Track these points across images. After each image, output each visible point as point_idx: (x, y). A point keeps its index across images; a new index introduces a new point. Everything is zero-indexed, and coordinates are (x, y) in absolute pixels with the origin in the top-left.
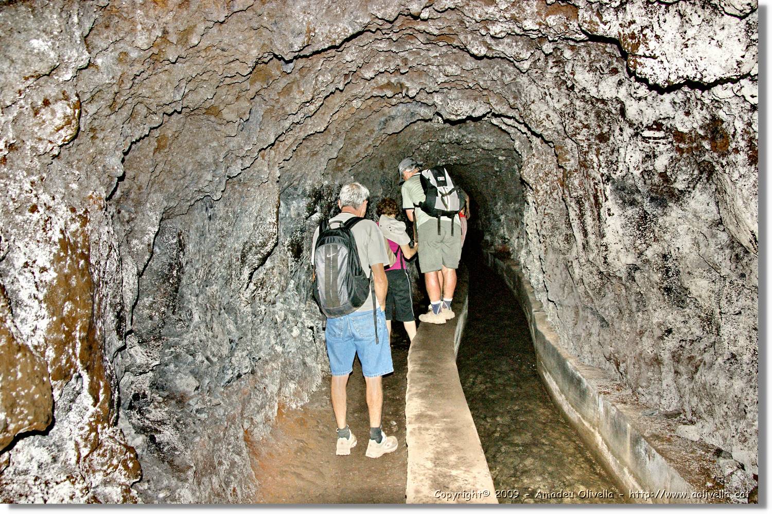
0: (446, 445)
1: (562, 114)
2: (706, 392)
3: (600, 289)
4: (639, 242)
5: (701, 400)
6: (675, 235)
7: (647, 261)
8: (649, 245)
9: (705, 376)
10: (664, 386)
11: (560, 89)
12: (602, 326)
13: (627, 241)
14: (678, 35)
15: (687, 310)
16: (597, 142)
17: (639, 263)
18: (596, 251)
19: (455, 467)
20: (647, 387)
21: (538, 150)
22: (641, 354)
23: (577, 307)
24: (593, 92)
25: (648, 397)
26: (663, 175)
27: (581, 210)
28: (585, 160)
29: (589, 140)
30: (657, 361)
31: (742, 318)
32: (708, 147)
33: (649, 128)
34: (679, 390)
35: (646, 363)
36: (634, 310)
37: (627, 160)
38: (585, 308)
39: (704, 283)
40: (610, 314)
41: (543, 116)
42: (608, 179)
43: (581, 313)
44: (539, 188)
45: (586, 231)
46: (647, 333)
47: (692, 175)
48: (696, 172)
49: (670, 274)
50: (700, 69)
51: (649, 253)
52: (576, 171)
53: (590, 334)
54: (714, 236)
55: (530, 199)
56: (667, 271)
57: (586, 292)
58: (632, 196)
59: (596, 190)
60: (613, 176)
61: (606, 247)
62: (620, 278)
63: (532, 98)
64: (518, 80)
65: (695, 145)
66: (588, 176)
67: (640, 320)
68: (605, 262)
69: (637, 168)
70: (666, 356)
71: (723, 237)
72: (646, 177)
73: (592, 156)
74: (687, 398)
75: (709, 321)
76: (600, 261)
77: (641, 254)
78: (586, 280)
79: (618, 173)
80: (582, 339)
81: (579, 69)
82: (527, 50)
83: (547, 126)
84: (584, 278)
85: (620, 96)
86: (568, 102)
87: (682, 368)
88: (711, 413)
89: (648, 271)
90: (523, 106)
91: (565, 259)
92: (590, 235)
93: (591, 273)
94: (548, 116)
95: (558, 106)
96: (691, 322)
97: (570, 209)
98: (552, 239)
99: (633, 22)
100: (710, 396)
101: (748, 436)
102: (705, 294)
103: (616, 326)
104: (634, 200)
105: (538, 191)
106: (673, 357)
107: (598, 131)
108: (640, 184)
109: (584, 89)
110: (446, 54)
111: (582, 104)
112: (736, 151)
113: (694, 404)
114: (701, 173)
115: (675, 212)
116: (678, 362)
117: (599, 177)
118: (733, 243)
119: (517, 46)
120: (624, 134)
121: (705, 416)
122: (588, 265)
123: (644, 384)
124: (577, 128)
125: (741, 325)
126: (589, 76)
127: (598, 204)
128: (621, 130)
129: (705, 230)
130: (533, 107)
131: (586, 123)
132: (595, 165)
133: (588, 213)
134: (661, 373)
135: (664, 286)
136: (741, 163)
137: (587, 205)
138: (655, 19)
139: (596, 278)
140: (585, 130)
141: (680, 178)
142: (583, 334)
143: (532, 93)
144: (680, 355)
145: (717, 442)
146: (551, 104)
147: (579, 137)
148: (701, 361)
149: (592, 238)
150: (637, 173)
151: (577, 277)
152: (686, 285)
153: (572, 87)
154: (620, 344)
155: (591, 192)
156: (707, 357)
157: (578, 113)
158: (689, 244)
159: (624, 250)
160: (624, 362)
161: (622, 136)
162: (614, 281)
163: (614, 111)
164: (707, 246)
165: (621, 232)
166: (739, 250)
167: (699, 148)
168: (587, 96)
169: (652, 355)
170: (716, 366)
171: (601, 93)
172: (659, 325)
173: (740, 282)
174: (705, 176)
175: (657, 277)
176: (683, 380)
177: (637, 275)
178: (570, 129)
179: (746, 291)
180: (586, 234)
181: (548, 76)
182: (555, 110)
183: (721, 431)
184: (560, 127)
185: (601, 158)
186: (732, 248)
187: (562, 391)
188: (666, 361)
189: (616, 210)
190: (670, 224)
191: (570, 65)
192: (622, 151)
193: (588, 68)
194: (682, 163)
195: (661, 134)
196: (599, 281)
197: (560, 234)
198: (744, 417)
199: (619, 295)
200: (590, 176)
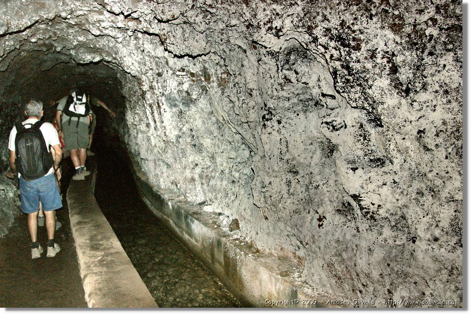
0: (95, 232)
1: (139, 63)
2: (213, 189)
3: (165, 149)
4: (179, 124)
5: (212, 194)
6: (195, 120)
7: (184, 133)
8: (184, 125)
9: (212, 182)
10: (197, 191)
11: (137, 51)
12: (168, 168)
13: (174, 124)
14: (182, 36)
15: (203, 154)
16: (157, 77)
17: (180, 134)
18: (161, 130)
19: (101, 240)
20: (190, 193)
21: (129, 80)
22: (185, 178)
23: (155, 160)
24: (153, 53)
25: (191, 198)
26: (187, 92)
27: (152, 110)
28: (152, 86)
29: (153, 76)
30: (193, 180)
31: (224, 154)
32: (203, 80)
33: (179, 71)
34: (203, 191)
35: (188, 182)
36: (181, 157)
37: (170, 86)
38: (159, 159)
39: (208, 141)
40: (170, 161)
41: (130, 64)
42: (163, 95)
43: (157, 162)
44: (131, 100)
45: (155, 120)
46: (187, 167)
47: (199, 92)
48: (201, 91)
49: (194, 138)
50: (191, 50)
51: (184, 129)
52: (148, 91)
53: (163, 173)
54: (210, 119)
55: (128, 106)
56: (193, 137)
57: (158, 152)
58: (175, 102)
59: (158, 100)
60: (165, 93)
61: (165, 128)
62: (173, 143)
63: (124, 55)
64: (116, 45)
65: (199, 78)
66: (154, 93)
67: (184, 161)
68: (165, 135)
69: (175, 89)
70: (196, 177)
71: (214, 119)
72: (180, 93)
73: (155, 83)
74: (207, 194)
75: (213, 158)
76: (163, 135)
77: (181, 129)
78: (157, 145)
79: (167, 91)
80: (159, 176)
81: (146, 43)
82: (120, 33)
83: (133, 69)
84: (157, 144)
85: (165, 56)
86: (142, 57)
87: (204, 181)
88: (216, 198)
89: (185, 138)
90: (120, 58)
91: (147, 136)
92: (157, 123)
93: (160, 141)
94: (133, 64)
95: (137, 59)
96: (206, 159)
97: (147, 110)
98: (140, 126)
99: (164, 29)
100: (215, 190)
101: (229, 204)
102: (209, 145)
103: (174, 166)
104: (176, 104)
105: (131, 101)
106: (200, 176)
107: (157, 71)
108: (177, 97)
109: (149, 52)
110: (77, 31)
111: (148, 58)
112: (213, 82)
113: (210, 196)
114: (203, 91)
115: (193, 109)
116: (202, 179)
117: (159, 93)
118: (218, 121)
119: (115, 31)
120: (169, 73)
121: (214, 200)
122: (158, 137)
123: (189, 192)
124: (147, 70)
125: (224, 157)
126: (151, 46)
127: (159, 107)
128: (167, 71)
129: (206, 116)
130: (125, 59)
131: (151, 68)
132: (156, 88)
133: (155, 112)
134: (195, 185)
135: (192, 144)
136: (215, 87)
137: (155, 107)
138: (172, 29)
139: (162, 143)
140: (151, 71)
141: (194, 93)
142: (159, 173)
143: (124, 52)
144: (202, 175)
145: (219, 211)
146: (134, 58)
147: (148, 74)
148: (211, 176)
149: (158, 124)
150: (175, 91)
151: (153, 144)
152: (202, 142)
153: (143, 51)
154: (176, 174)
155: (156, 101)
156: (213, 174)
157: (147, 63)
158: (201, 123)
159: (173, 128)
160: (179, 183)
161: (168, 74)
162: (171, 144)
163: (163, 62)
164: (208, 124)
165: (171, 119)
166: (220, 124)
167: (200, 79)
168: (151, 55)
169: (190, 177)
170: (216, 177)
171: (157, 54)
172: (192, 162)
173: (222, 138)
174: (204, 92)
175: (189, 140)
176: (205, 186)
177: (180, 140)
178: (143, 70)
179: (224, 142)
180: (155, 122)
181: (131, 44)
182: (136, 61)
183: (221, 205)
184: (139, 69)
185: (159, 84)
186: (218, 124)
187: (152, 205)
188: (197, 179)
189: (167, 109)
190: (192, 114)
191: (142, 40)
192: (168, 81)
193: (150, 42)
194: (194, 86)
195: (184, 73)
196: (164, 145)
197: (144, 123)
198: (227, 196)
199: (174, 151)
200: (155, 93)
